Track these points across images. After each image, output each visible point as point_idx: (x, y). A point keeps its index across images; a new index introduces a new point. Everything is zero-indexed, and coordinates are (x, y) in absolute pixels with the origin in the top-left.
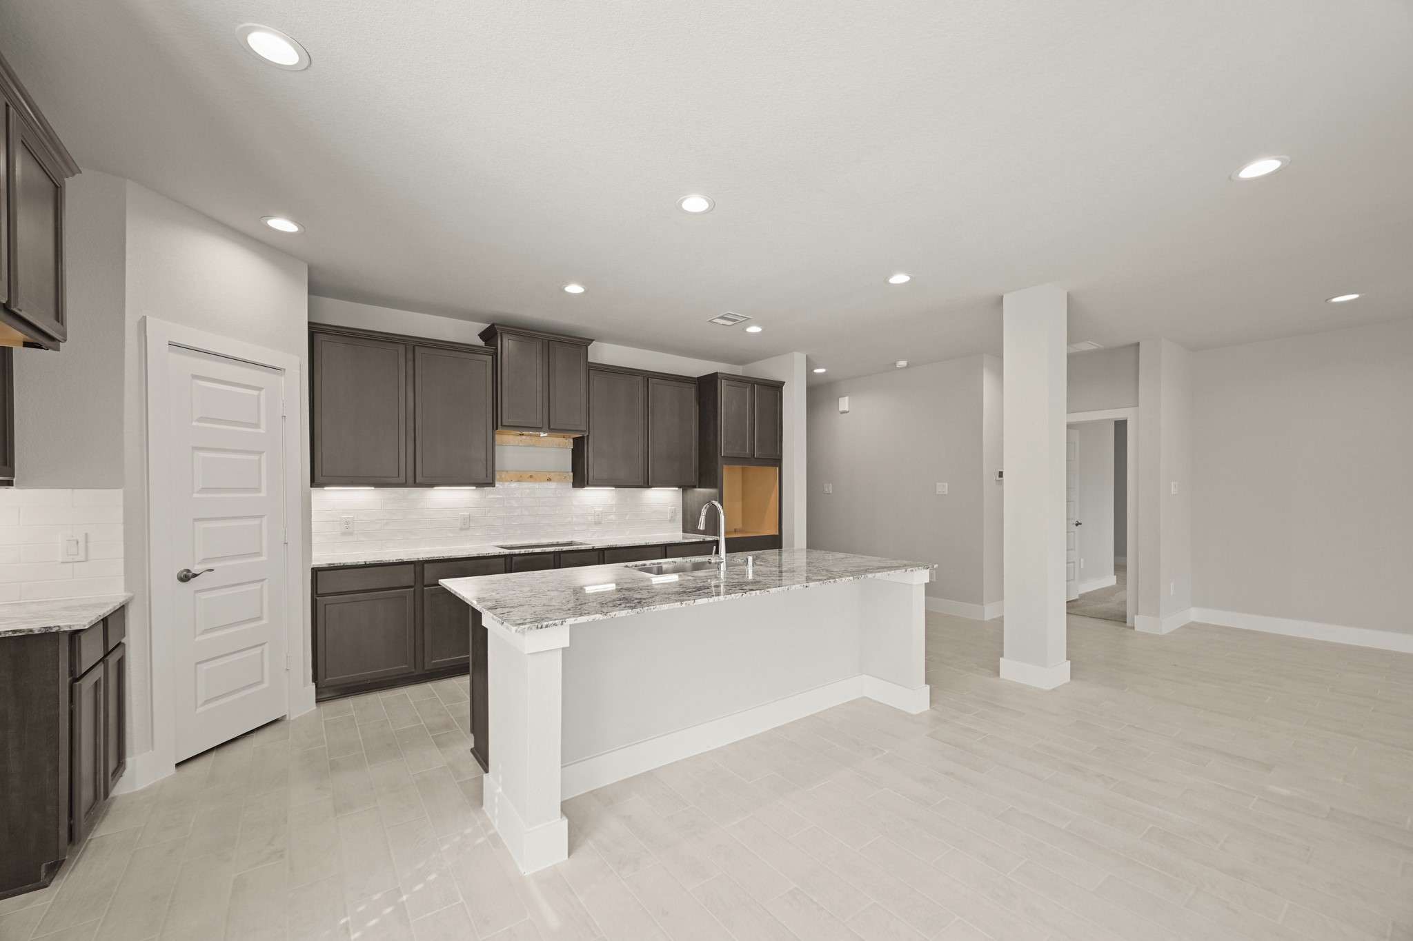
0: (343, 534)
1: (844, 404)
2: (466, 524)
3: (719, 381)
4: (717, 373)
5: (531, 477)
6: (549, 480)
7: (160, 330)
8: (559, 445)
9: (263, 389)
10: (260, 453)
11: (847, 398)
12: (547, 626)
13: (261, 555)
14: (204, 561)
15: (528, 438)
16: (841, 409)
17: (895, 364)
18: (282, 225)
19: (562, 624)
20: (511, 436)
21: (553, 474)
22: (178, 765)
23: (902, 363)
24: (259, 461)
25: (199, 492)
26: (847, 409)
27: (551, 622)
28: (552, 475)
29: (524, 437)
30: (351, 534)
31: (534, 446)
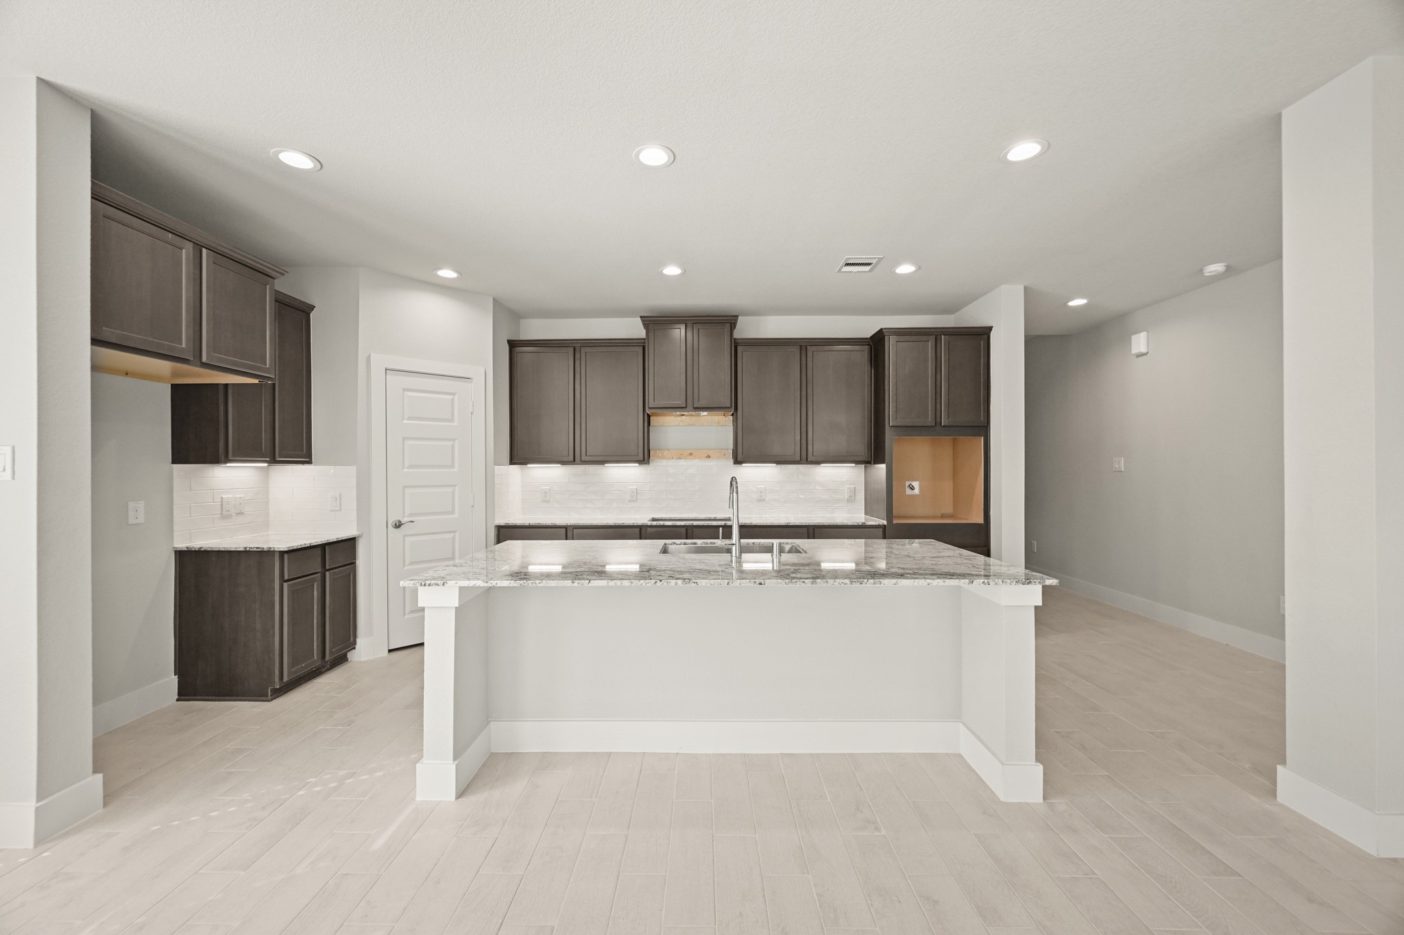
0: (543, 501)
1: (1139, 343)
2: (635, 496)
3: (886, 337)
4: (881, 329)
5: (691, 454)
6: (709, 457)
7: (379, 361)
8: (718, 423)
9: (456, 393)
10: (454, 440)
11: (1143, 335)
12: (429, 585)
13: (454, 514)
14: (410, 515)
15: (688, 418)
16: (1135, 350)
17: (1201, 270)
18: (447, 273)
19: (443, 585)
20: (673, 417)
21: (712, 451)
22: (390, 651)
23: (1216, 268)
24: (453, 446)
25: (408, 468)
26: (1144, 350)
27: (433, 582)
28: (711, 453)
29: (684, 417)
30: (548, 502)
31: (693, 425)
